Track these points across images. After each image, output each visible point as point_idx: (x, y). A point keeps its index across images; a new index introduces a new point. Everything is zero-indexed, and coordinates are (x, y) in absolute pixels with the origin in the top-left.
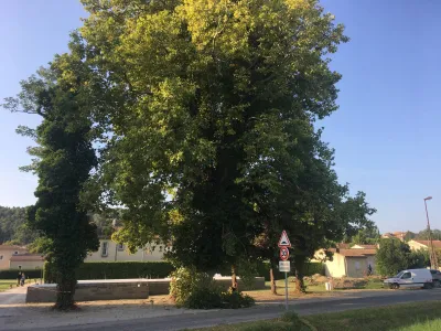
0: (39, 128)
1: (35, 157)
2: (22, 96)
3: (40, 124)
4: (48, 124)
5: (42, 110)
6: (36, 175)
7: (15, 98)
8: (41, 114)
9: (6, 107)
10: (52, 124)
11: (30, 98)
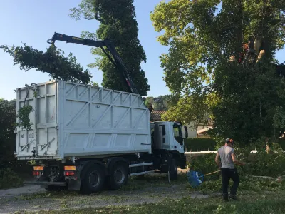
0: (98, 31)
1: (97, 56)
2: (82, 6)
3: (98, 28)
4: (104, 27)
5: (99, 16)
6: (101, 70)
7: (78, 7)
8: (99, 20)
9: (72, 16)
10: (108, 27)
11: (88, 7)
